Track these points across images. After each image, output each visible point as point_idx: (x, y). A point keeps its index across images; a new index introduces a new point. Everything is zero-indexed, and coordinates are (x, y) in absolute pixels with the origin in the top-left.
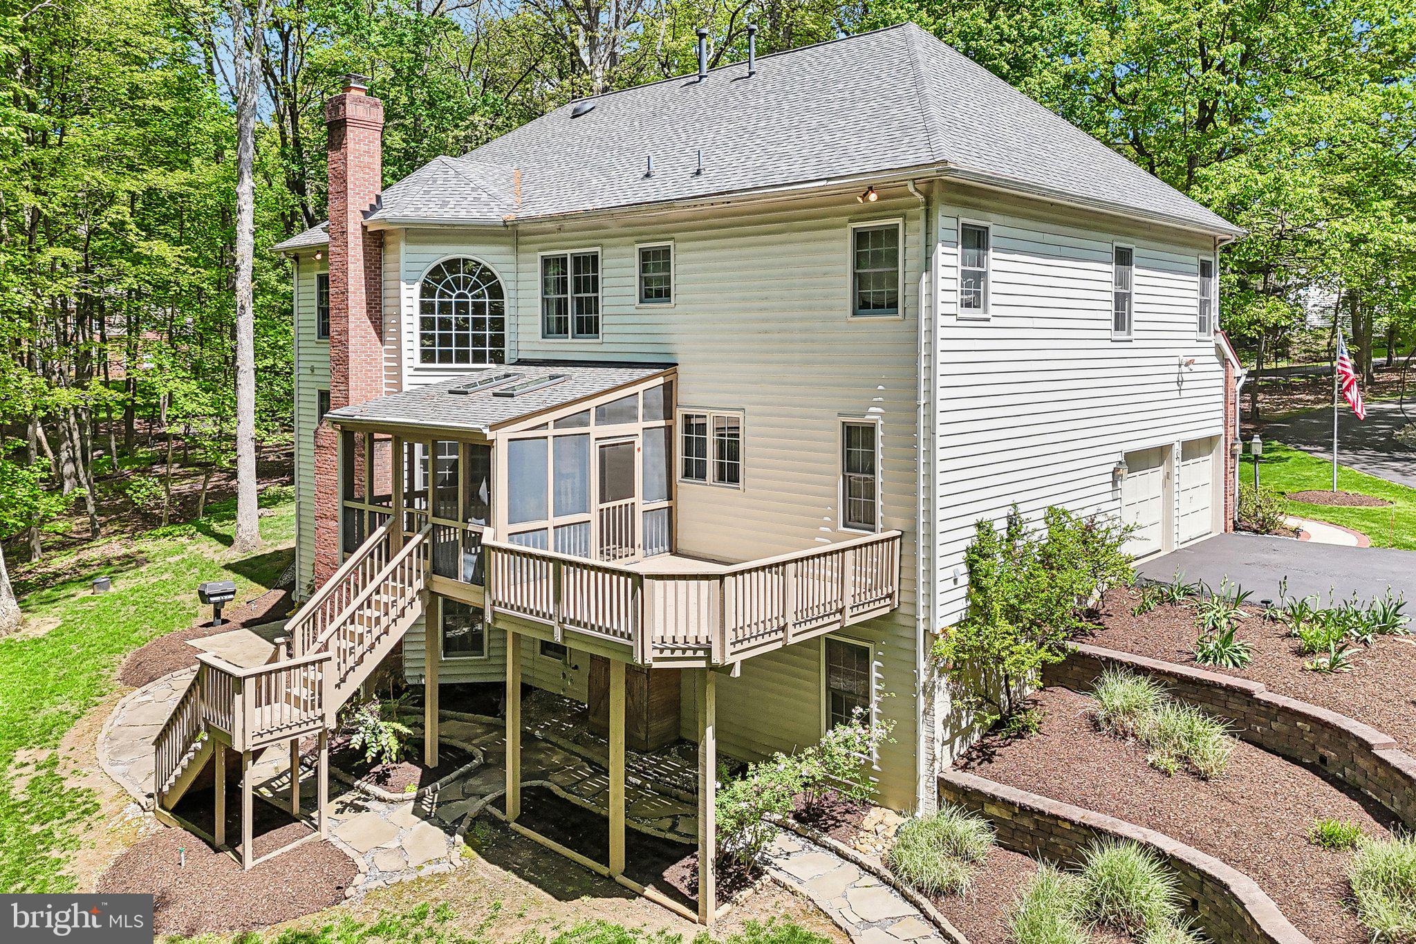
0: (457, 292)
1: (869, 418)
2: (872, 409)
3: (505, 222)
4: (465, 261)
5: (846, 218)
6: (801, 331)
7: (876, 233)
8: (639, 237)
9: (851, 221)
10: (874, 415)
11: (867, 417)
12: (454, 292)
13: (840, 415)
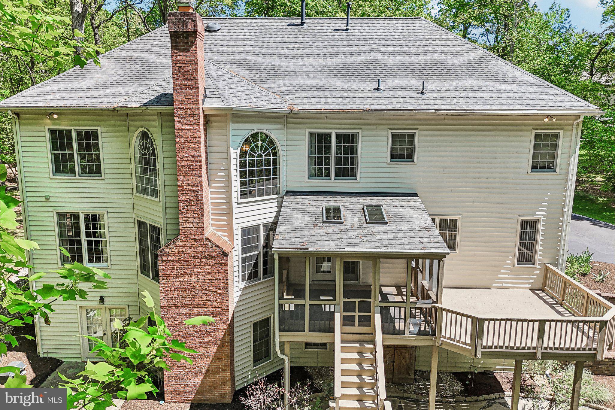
0: (258, 153)
1: (536, 217)
2: (537, 213)
3: (291, 111)
4: (261, 133)
5: (531, 127)
6: (500, 178)
7: (547, 136)
8: (391, 126)
9: (533, 129)
10: (539, 215)
11: (535, 217)
12: (255, 153)
13: (519, 216)
